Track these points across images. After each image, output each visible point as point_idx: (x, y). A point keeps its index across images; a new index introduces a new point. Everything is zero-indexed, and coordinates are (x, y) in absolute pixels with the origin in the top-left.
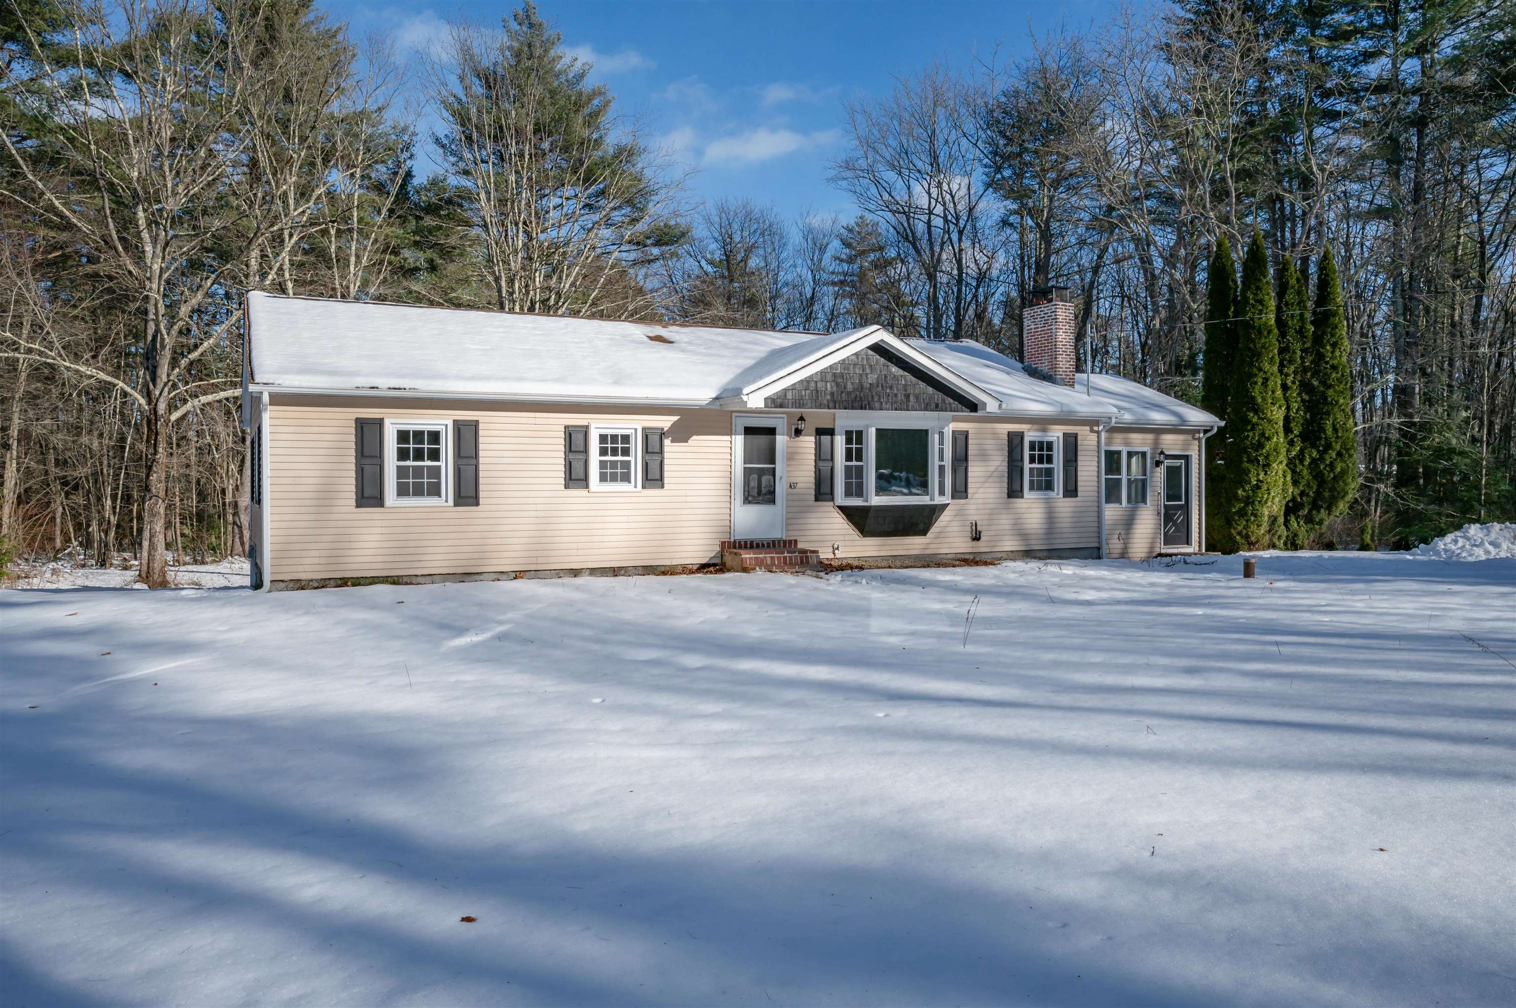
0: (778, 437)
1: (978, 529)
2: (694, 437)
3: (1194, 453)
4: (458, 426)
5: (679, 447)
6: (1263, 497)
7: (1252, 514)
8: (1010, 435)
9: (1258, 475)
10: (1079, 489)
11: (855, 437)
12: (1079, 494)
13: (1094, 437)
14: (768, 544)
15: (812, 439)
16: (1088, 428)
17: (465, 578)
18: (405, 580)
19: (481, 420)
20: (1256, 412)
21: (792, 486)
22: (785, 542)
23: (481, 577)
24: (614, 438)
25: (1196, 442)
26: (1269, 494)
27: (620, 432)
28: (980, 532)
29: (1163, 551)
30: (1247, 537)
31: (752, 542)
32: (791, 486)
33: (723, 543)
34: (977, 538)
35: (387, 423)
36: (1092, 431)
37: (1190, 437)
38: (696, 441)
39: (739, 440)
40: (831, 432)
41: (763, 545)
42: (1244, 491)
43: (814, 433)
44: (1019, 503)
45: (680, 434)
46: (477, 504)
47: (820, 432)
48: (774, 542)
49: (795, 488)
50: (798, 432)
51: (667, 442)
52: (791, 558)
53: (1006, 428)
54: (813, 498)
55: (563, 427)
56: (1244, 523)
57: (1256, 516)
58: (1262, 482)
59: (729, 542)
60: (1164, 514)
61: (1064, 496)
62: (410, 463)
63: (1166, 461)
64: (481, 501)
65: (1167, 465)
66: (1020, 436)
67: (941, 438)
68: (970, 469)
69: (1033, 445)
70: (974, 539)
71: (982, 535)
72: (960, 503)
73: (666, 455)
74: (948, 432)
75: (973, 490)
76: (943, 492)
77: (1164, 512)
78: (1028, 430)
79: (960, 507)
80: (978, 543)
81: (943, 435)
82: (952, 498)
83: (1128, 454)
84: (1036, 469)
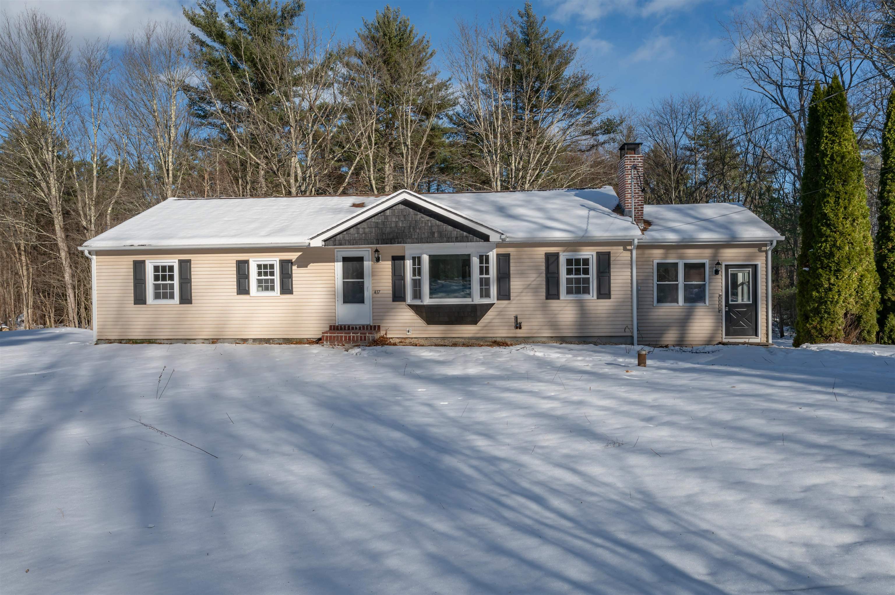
0: (365, 262)
1: (519, 321)
2: (311, 264)
3: (760, 262)
4: (181, 262)
5: (302, 270)
6: (833, 298)
7: (825, 312)
8: (548, 256)
9: (829, 279)
10: (612, 293)
11: (416, 260)
12: (612, 296)
13: (628, 254)
14: (360, 328)
15: (390, 263)
16: (622, 248)
17: (188, 341)
18: (158, 341)
19: (192, 259)
20: (828, 226)
21: (376, 292)
22: (371, 327)
23: (195, 341)
24: (265, 266)
25: (764, 254)
26: (839, 295)
27: (268, 263)
28: (520, 323)
29: (725, 340)
30: (821, 331)
31: (349, 326)
32: (375, 293)
33: (331, 326)
34: (518, 326)
35: (147, 262)
36: (625, 249)
37: (756, 250)
38: (312, 266)
39: (339, 266)
40: (402, 258)
41: (356, 328)
42: (818, 292)
43: (391, 258)
44: (554, 304)
45: (303, 263)
46: (191, 303)
47: (394, 259)
48: (363, 326)
49: (378, 293)
50: (378, 260)
51: (294, 268)
52: (353, 337)
53: (542, 251)
54: (391, 299)
55: (235, 262)
56: (818, 319)
57: (829, 314)
58: (834, 285)
59: (334, 326)
60: (726, 311)
61: (598, 298)
62: (160, 282)
63: (730, 270)
64: (193, 301)
65: (732, 272)
66: (556, 256)
67: (484, 259)
68: (511, 279)
69: (569, 262)
70: (517, 328)
71: (522, 325)
72: (504, 303)
73: (294, 275)
74: (493, 255)
75: (515, 294)
76: (488, 295)
77: (727, 310)
78: (564, 251)
79: (503, 306)
80: (518, 331)
81: (487, 257)
82: (498, 299)
83: (686, 265)
84: (573, 278)
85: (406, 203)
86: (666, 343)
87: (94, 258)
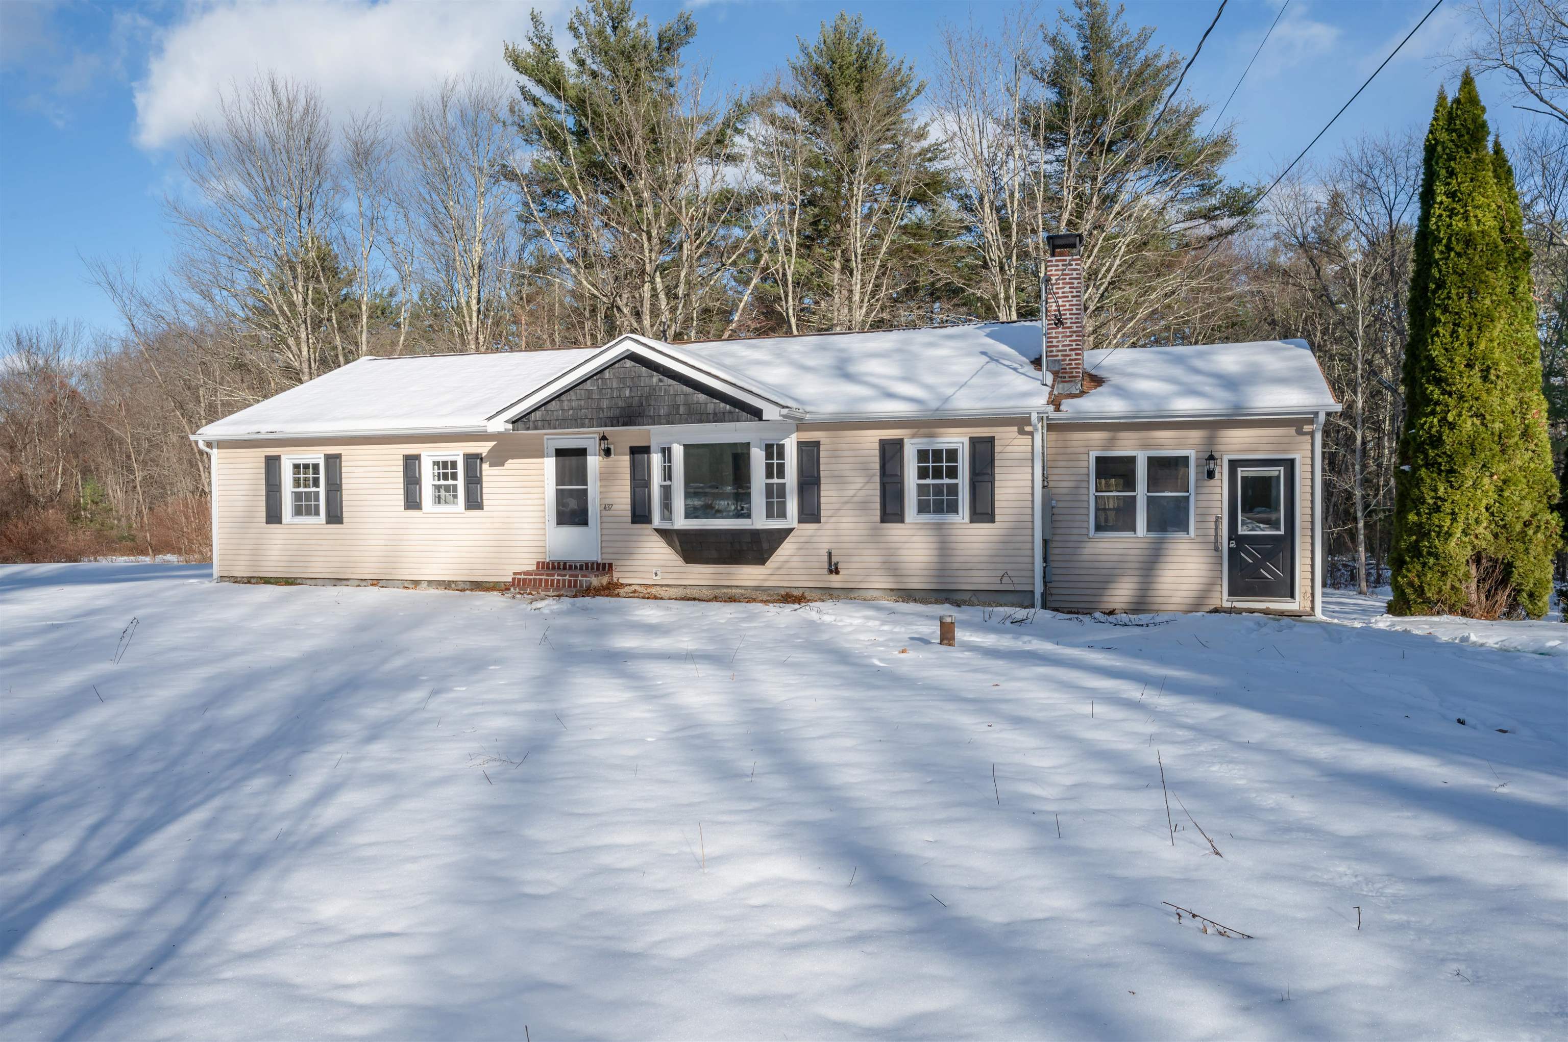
0: (588, 457)
1: (834, 560)
2: (510, 461)
3: (1301, 458)
4: (328, 458)
5: (497, 470)
6: (1440, 527)
7: (1430, 554)
8: (885, 445)
9: (1435, 490)
10: (997, 511)
11: (666, 452)
12: (997, 518)
13: (1027, 440)
14: (581, 567)
15: (627, 458)
16: (1015, 429)
17: (338, 582)
18: (299, 581)
19: (343, 453)
21: (607, 507)
22: (598, 564)
23: (348, 583)
24: (445, 464)
25: (1308, 438)
26: (1454, 520)
27: (449, 459)
28: (836, 564)
29: (1227, 605)
30: (1420, 591)
31: (565, 564)
32: (605, 508)
33: (538, 563)
34: (833, 569)
35: (283, 458)
36: (1022, 432)
37: (1292, 431)
38: (511, 464)
39: (550, 464)
40: (646, 450)
41: (576, 567)
42: (1418, 514)
43: (628, 451)
44: (894, 530)
45: (498, 458)
46: (342, 523)
47: (634, 451)
48: (587, 564)
49: (609, 509)
50: (607, 452)
51: (485, 466)
53: (875, 436)
54: (629, 519)
55: (402, 456)
56: (1419, 568)
57: (1437, 557)
58: (1444, 500)
59: (543, 563)
60: (1230, 549)
61: (972, 521)
62: (301, 489)
63: (1239, 470)
64: (345, 520)
65: (1246, 474)
66: (898, 444)
67: (774, 451)
68: (822, 487)
69: (923, 455)
70: (831, 572)
71: (840, 566)
72: (811, 527)
73: (484, 479)
74: (791, 445)
75: (830, 513)
76: (782, 514)
77: (1233, 545)
78: (913, 436)
79: (809, 533)
80: (834, 577)
81: (781, 448)
82: (800, 521)
83: (1151, 461)
84: (929, 485)
85: (633, 357)
86: (1111, 606)
87: (215, 453)
